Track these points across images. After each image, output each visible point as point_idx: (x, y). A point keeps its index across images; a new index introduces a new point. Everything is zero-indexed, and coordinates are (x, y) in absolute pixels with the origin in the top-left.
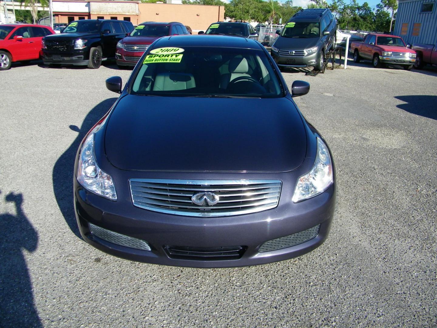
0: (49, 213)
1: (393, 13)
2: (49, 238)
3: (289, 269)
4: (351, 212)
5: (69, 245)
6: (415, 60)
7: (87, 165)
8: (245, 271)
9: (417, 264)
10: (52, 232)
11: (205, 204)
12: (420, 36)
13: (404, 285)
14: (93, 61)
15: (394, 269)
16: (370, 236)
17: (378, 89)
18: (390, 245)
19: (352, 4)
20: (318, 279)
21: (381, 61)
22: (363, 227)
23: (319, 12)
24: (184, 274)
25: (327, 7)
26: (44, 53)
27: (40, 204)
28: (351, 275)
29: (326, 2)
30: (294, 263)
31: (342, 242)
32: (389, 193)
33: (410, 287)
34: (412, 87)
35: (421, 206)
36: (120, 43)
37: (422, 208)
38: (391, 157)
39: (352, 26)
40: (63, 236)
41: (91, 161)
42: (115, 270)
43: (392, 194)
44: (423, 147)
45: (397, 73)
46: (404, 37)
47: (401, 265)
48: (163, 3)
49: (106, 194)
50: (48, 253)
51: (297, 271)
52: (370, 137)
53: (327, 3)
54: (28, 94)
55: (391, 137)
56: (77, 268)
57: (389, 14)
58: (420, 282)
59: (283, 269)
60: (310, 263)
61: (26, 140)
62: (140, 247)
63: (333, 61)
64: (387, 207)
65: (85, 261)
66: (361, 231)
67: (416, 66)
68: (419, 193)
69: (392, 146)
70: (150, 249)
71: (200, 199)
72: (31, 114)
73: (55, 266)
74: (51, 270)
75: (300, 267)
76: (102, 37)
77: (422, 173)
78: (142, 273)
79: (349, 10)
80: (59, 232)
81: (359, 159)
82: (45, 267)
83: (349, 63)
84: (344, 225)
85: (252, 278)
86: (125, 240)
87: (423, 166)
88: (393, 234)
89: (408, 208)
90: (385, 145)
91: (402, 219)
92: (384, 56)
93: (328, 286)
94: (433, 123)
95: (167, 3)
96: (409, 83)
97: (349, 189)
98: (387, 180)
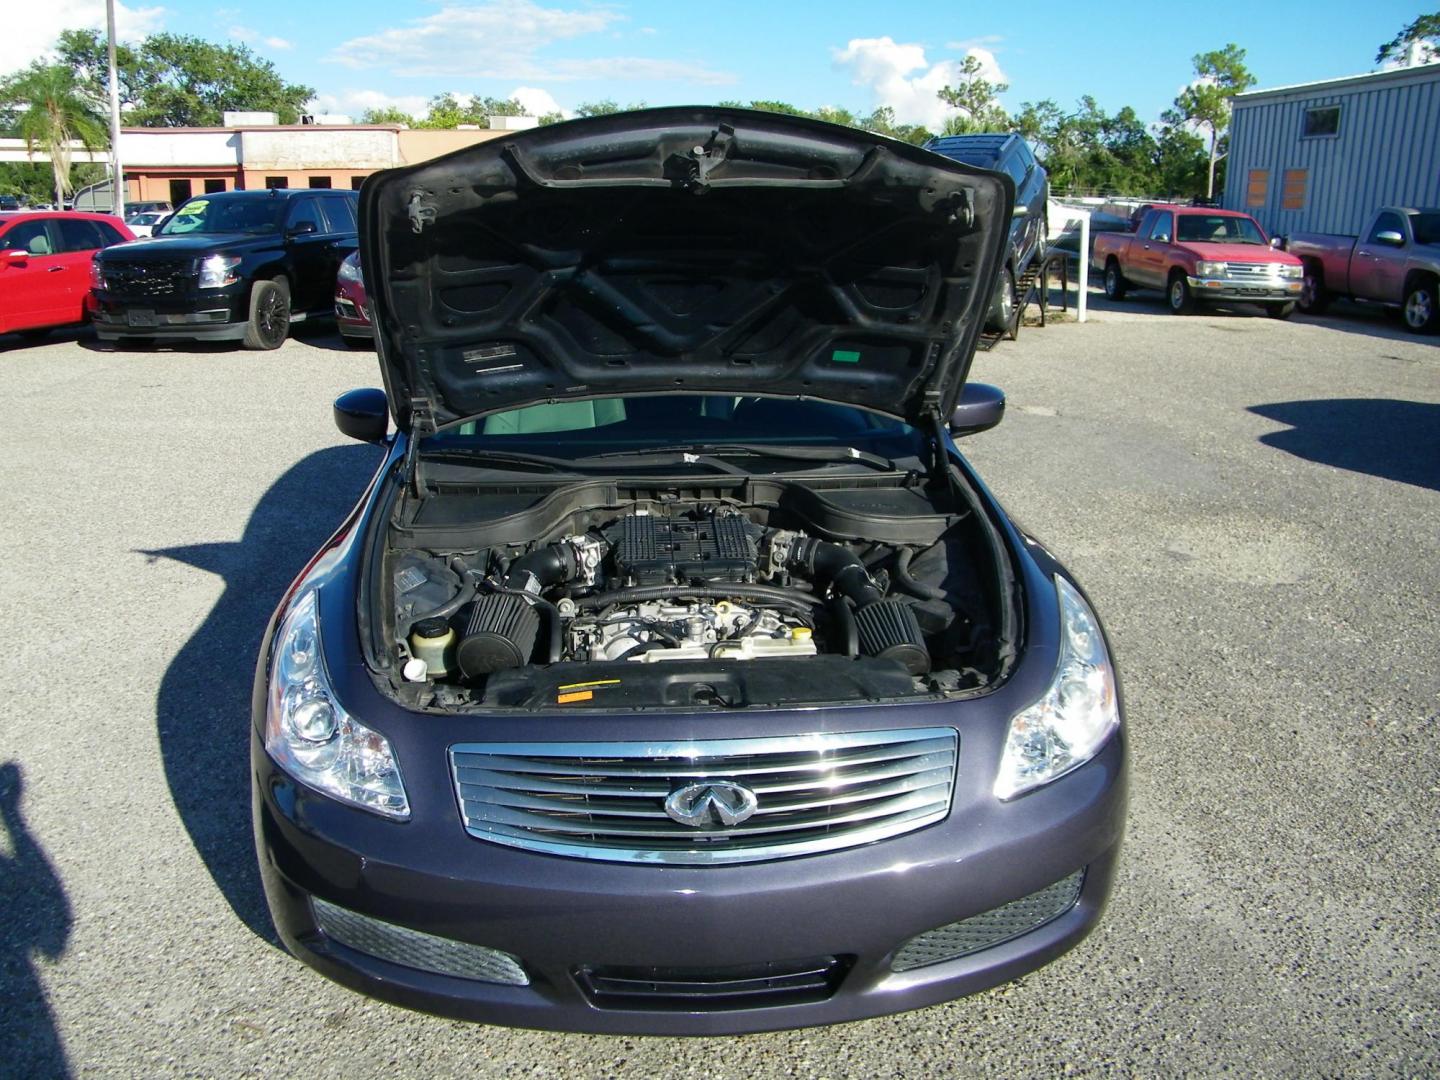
0: (154, 857)
1: (1214, 138)
2: (160, 948)
3: (986, 1018)
4: (1164, 810)
5: (232, 969)
6: (1300, 287)
7: (299, 700)
8: (840, 1034)
9: (1410, 980)
10: (170, 925)
11: (709, 820)
12: (1306, 209)
13: (1380, 1060)
14: (262, 325)
15: (1336, 1001)
16: (1240, 889)
17: (1195, 386)
18: (1309, 918)
19: (1084, 112)
20: (1089, 1050)
21: (1194, 294)
22: (1211, 858)
23: (989, 146)
24: (637, 1056)
25: (1007, 124)
26: (97, 303)
27: (123, 827)
28: (1195, 1030)
29: (1001, 109)
30: (1000, 996)
31: (1149, 916)
32: (1281, 738)
33: (1401, 1067)
34: (1303, 374)
35: (1391, 777)
36: (349, 263)
37: (1395, 783)
38: (1271, 614)
39: (1086, 181)
40: (211, 938)
41: (314, 687)
42: (399, 1054)
43: (1291, 740)
44: (1366, 574)
45: (1247, 331)
46: (1258, 212)
47: (1357, 986)
48: (477, 127)
49: (370, 798)
50: (163, 1003)
51: (1016, 1026)
52: (1191, 549)
53: (1004, 113)
54: (51, 443)
55: (1260, 544)
56: (269, 1054)
57: (1203, 140)
58: (1433, 1047)
59: (966, 1021)
60: (1053, 996)
61: (55, 600)
62: (492, 975)
63: (1041, 297)
64: (1280, 785)
65: (293, 1027)
66: (1207, 872)
67: (1305, 305)
68: (1378, 732)
69: (1268, 574)
70: (525, 981)
71: (694, 803)
72: (67, 510)
73: (189, 1051)
74: (176, 1068)
75: (1021, 1011)
76: (288, 247)
77: (1378, 662)
78: (494, 1061)
79: (1077, 133)
80: (196, 925)
81: (1167, 626)
82: (156, 1054)
83: (1094, 302)
84: (1147, 855)
85: (869, 1057)
86: (437, 950)
87: (1376, 638)
88: (1314, 879)
89: (1349, 785)
90: (1245, 572)
91: (1335, 825)
92: (1201, 277)
93: (1124, 1072)
94: (1385, 491)
95: (492, 127)
96: (1292, 360)
97: (1147, 730)
98: (1267, 692)
